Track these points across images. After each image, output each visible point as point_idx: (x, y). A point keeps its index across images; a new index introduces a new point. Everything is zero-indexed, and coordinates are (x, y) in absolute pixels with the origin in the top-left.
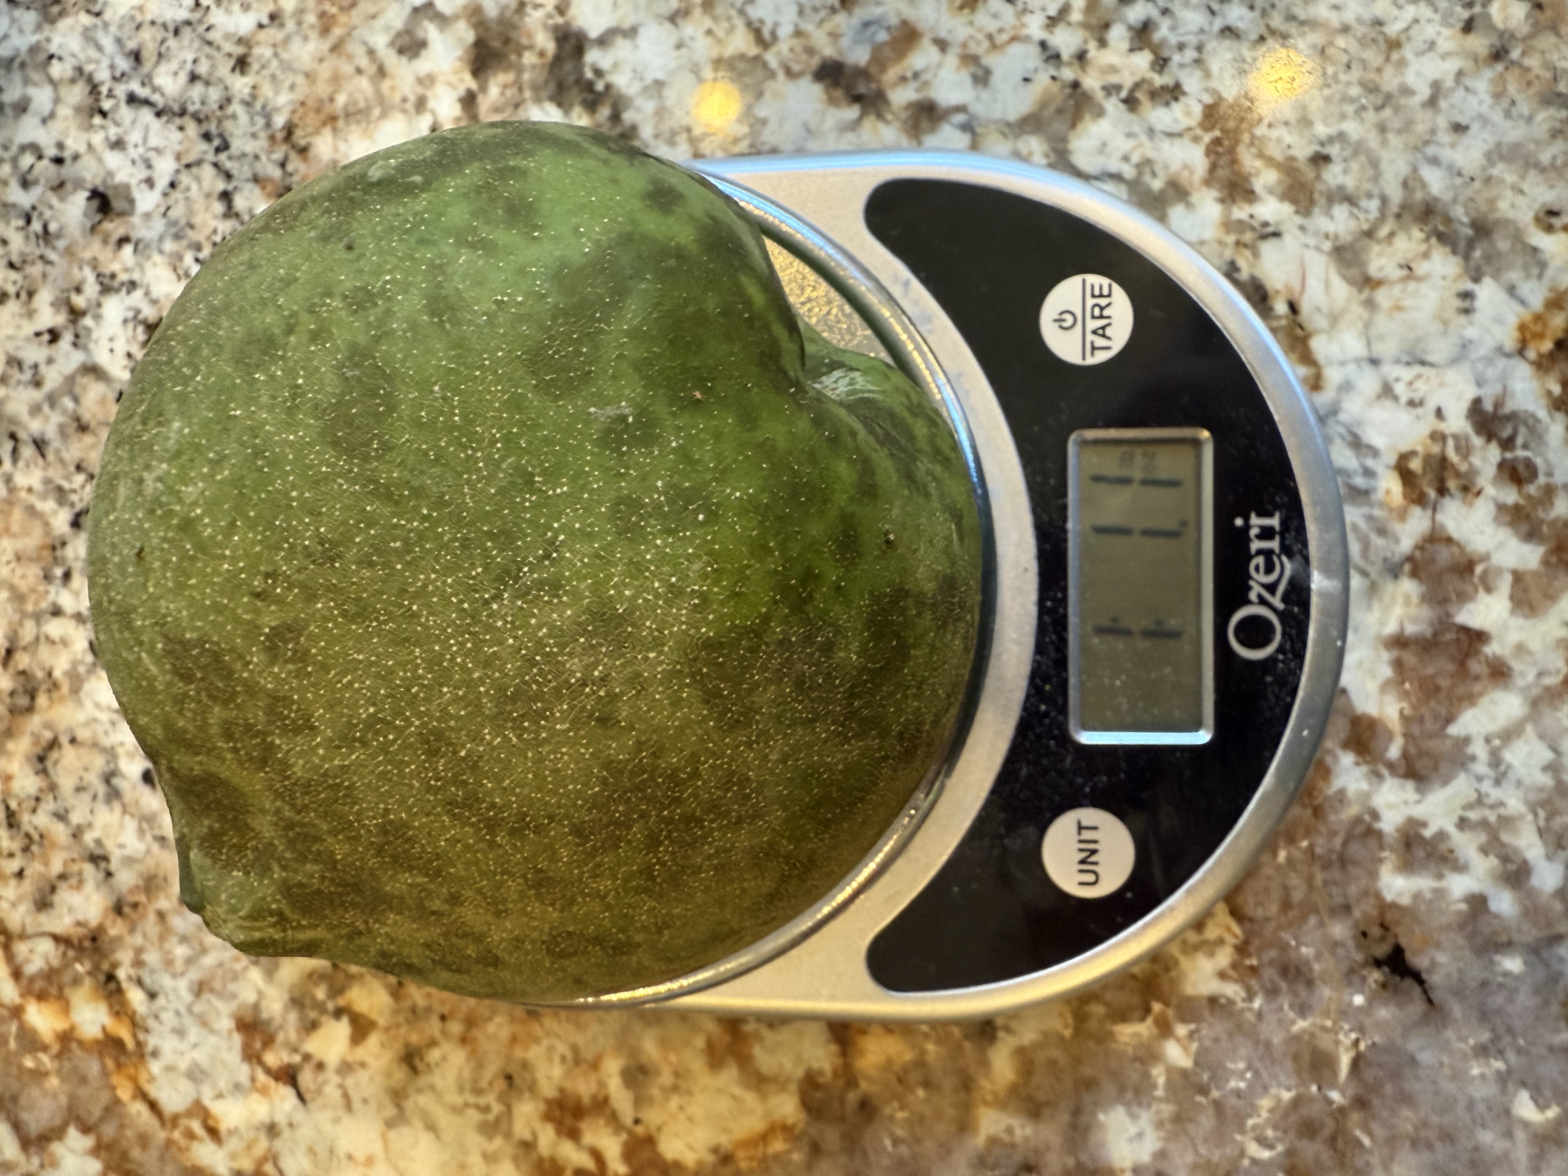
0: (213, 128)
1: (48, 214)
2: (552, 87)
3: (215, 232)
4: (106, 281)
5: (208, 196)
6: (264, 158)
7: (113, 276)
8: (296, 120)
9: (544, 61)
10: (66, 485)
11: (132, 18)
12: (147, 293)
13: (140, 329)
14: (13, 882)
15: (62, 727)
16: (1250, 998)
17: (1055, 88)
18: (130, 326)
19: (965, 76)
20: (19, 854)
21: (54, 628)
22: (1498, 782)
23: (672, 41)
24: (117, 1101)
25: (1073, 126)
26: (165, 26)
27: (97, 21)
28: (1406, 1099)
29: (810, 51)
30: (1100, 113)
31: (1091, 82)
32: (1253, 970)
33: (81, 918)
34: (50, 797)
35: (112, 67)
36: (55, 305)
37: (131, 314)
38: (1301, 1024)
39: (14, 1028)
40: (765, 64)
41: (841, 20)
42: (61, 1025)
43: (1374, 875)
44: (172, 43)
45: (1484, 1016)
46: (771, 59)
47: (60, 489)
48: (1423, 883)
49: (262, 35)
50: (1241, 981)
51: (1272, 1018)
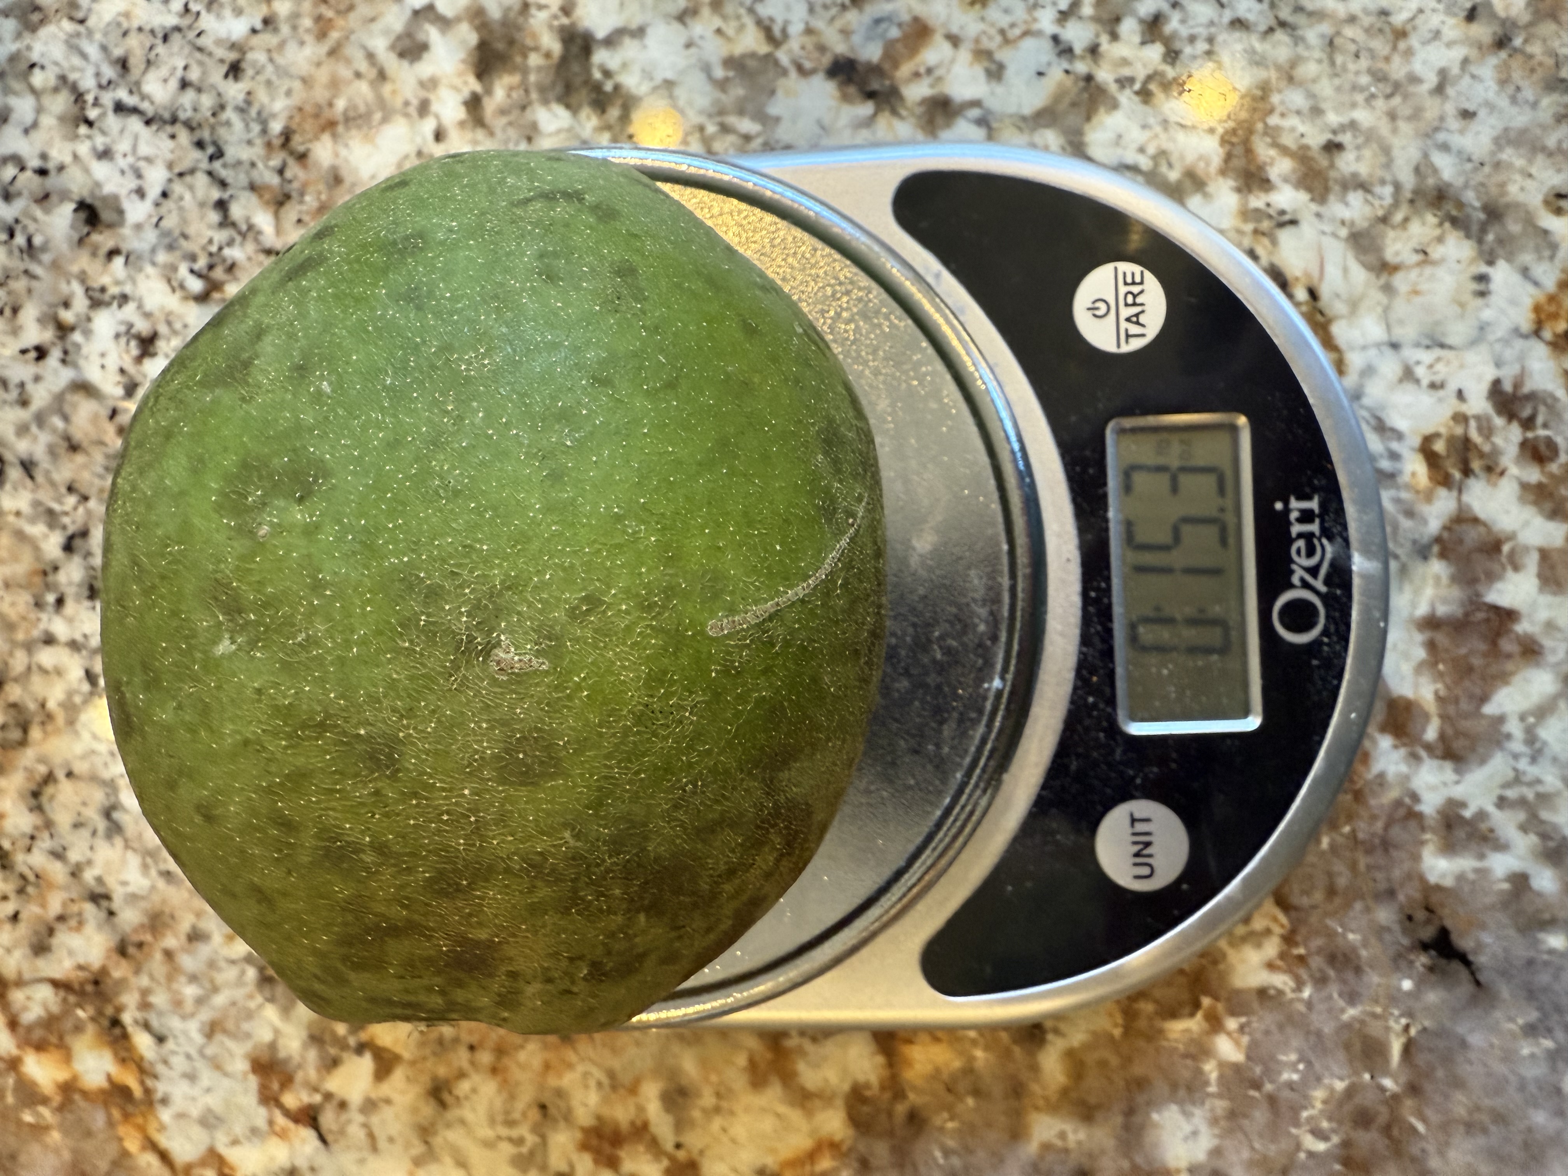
0: (206, 135)
1: (32, 227)
2: (559, 89)
3: (211, 241)
4: (97, 295)
5: (202, 205)
6: (260, 165)
7: (103, 290)
8: (294, 126)
9: (549, 62)
10: (56, 507)
11: (119, 24)
12: (140, 307)
13: (133, 343)
14: (8, 927)
15: (57, 760)
16: (1299, 988)
17: (1068, 81)
18: (123, 340)
19: (979, 71)
20: (12, 896)
21: (46, 657)
22: (1534, 760)
23: (683, 40)
24: (125, 1154)
25: (1088, 118)
26: (152, 32)
27: (81, 28)
28: (1458, 1083)
29: (822, 48)
30: (1114, 105)
31: (1105, 75)
32: (1301, 959)
33: (82, 961)
34: (46, 835)
35: (98, 75)
36: (41, 321)
37: (123, 329)
38: (1352, 1012)
39: (11, 1081)
40: (776, 63)
41: (852, 17)
42: (62, 1075)
43: (1417, 858)
44: (161, 49)
45: (1531, 994)
46: (783, 56)
47: (50, 512)
48: (1465, 863)
49: (256, 40)
50: (1289, 971)
51: (1321, 1007)
